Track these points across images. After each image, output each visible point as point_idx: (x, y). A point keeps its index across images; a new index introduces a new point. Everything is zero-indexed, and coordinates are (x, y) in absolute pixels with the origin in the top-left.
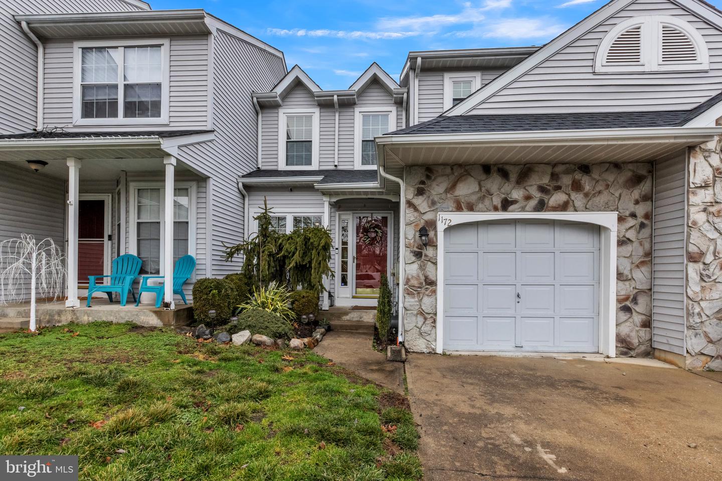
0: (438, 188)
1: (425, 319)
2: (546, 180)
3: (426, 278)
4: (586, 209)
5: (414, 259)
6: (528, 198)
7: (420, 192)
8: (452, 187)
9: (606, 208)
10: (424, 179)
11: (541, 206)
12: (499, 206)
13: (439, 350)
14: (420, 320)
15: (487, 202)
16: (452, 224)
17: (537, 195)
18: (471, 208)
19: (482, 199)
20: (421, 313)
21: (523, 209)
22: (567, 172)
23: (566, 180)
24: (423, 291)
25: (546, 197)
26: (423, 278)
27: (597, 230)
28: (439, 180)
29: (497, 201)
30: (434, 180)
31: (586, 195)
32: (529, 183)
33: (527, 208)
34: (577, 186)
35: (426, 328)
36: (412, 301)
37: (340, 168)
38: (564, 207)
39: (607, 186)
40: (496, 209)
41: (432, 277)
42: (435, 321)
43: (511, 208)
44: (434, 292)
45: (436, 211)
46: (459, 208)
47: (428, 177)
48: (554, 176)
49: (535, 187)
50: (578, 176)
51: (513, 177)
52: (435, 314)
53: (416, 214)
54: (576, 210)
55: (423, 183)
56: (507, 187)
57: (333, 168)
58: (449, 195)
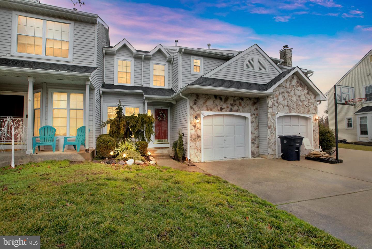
0: (201, 102)
1: (197, 150)
2: (232, 102)
3: (197, 135)
4: (243, 112)
5: (193, 128)
6: (228, 107)
7: (195, 103)
8: (205, 102)
9: (248, 112)
10: (196, 99)
11: (231, 110)
12: (220, 109)
13: (202, 161)
14: (196, 150)
15: (216, 108)
16: (206, 115)
17: (230, 106)
18: (211, 110)
19: (214, 107)
20: (196, 148)
21: (226, 111)
22: (238, 100)
23: (237, 102)
24: (196, 140)
25: (232, 107)
26: (196, 135)
27: (245, 118)
28: (201, 99)
29: (219, 108)
30: (199, 99)
31: (243, 107)
32: (228, 103)
33: (228, 111)
34: (240, 104)
35: (198, 153)
36: (193, 144)
37: (144, 86)
38: (237, 111)
39: (248, 105)
40: (219, 111)
41: (199, 135)
42: (200, 151)
43: (223, 110)
44: (200, 140)
45: (200, 110)
46: (208, 110)
47: (198, 98)
48: (234, 101)
49: (229, 104)
50: (240, 101)
51: (223, 100)
52: (201, 148)
53: (194, 111)
54: (240, 112)
55: (196, 100)
56: (222, 103)
57: (140, 86)
58: (204, 105)
